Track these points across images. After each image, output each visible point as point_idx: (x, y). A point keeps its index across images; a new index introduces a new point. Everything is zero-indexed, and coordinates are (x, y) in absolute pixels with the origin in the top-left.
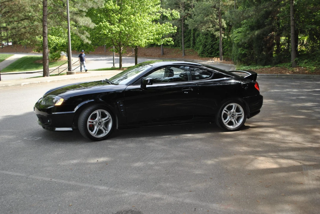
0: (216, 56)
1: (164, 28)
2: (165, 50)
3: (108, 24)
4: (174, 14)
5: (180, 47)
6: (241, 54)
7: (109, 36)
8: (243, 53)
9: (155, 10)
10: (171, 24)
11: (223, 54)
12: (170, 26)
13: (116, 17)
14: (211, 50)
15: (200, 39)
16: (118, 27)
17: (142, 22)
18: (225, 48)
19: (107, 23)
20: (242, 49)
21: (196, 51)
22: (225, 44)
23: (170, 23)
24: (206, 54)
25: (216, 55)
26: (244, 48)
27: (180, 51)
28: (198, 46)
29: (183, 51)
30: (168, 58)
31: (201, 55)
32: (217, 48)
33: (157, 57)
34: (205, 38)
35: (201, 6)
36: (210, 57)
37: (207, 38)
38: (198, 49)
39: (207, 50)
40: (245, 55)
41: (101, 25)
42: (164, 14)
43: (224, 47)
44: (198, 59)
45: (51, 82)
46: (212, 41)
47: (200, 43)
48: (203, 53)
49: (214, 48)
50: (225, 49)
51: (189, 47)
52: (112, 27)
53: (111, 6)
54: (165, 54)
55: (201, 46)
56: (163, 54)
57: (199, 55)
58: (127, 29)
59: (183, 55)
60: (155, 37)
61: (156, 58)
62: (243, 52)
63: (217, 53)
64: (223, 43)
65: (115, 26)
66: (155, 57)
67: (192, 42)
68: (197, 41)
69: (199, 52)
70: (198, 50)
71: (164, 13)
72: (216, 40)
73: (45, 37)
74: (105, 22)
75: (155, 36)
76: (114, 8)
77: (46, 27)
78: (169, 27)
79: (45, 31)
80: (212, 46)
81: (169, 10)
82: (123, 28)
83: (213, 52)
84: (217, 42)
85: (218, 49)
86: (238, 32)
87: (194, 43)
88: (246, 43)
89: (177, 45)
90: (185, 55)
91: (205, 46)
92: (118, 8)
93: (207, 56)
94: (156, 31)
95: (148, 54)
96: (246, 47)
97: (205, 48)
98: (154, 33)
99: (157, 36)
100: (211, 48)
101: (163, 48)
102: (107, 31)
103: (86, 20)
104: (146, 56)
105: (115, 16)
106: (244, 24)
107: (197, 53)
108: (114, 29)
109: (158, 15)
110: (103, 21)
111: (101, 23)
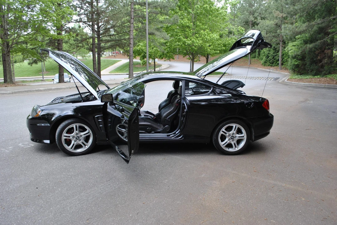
4: (240, 30)
5: (248, 58)
6: (294, 65)
8: (296, 64)
14: (273, 60)
18: (284, 59)
20: (296, 61)
21: (260, 61)
22: (285, 55)
24: (268, 63)
25: (277, 64)
26: (298, 59)
27: (247, 60)
28: (262, 57)
29: (249, 60)
31: (263, 64)
32: (277, 59)
36: (271, 66)
38: (262, 59)
39: (269, 61)
40: (297, 66)
42: (232, 29)
43: (284, 58)
44: (261, 68)
46: (274, 53)
47: (264, 54)
48: (265, 63)
49: (275, 59)
50: (285, 60)
51: (254, 57)
52: (185, 39)
55: (265, 57)
57: (262, 65)
59: (249, 64)
62: (296, 63)
63: (278, 63)
64: (283, 55)
68: (262, 52)
69: (262, 62)
70: (262, 60)
72: (278, 52)
73: (131, 47)
77: (132, 39)
80: (273, 57)
83: (274, 62)
84: (278, 54)
85: (278, 60)
86: (293, 46)
87: (259, 54)
88: (299, 56)
90: (250, 64)
91: (268, 57)
93: (269, 66)
96: (299, 58)
97: (267, 58)
100: (272, 59)
106: (299, 38)
107: (260, 62)
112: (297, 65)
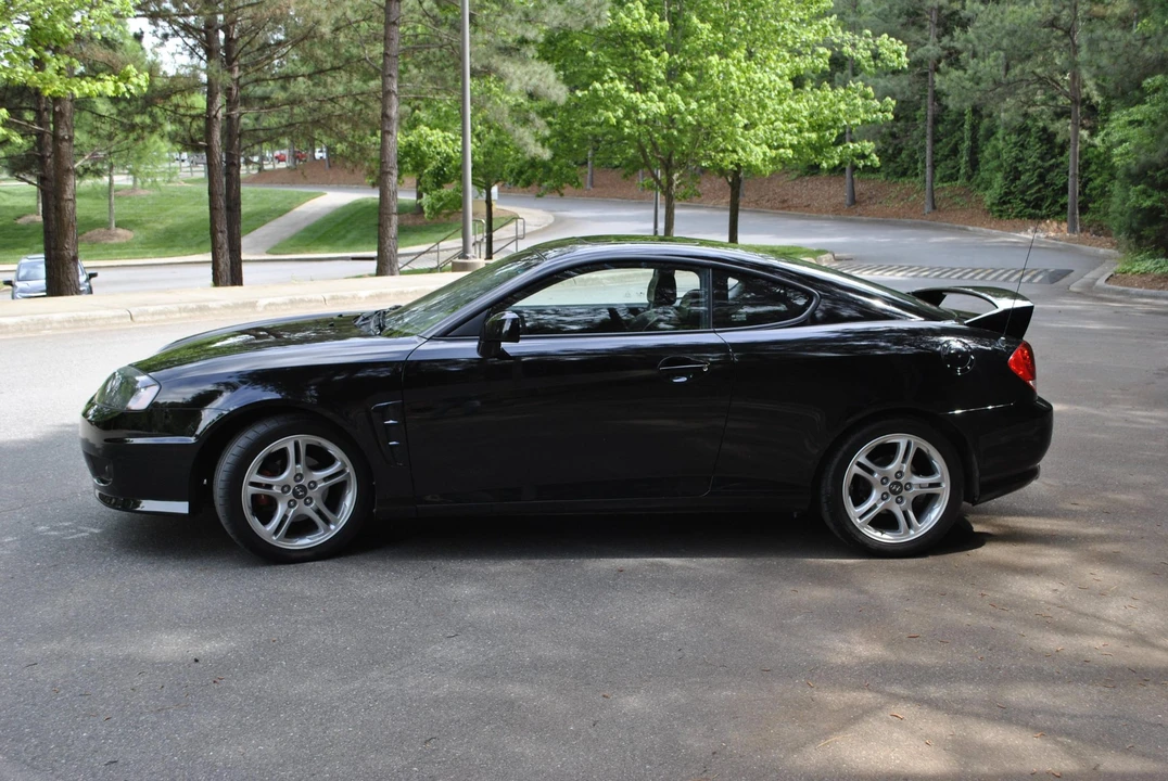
0: (1058, 213)
1: (843, 106)
2: (859, 187)
3: (621, 86)
4: (885, 51)
5: (920, 178)
6: (1138, 210)
7: (626, 130)
8: (1145, 205)
9: (808, 35)
10: (870, 90)
11: (1084, 209)
12: (865, 96)
13: (655, 60)
14: (1039, 191)
15: (995, 147)
16: (661, 98)
17: (749, 82)
18: (1091, 185)
19: (617, 82)
20: (1144, 192)
21: (979, 193)
22: (1093, 167)
23: (866, 86)
24: (1018, 205)
25: (1058, 209)
26: (1154, 185)
27: (917, 192)
28: (986, 175)
29: (928, 192)
30: (870, 218)
31: (995, 208)
32: (1060, 182)
33: (827, 212)
34: (1015, 144)
35: (998, 19)
36: (1031, 217)
37: (1022, 145)
38: (988, 185)
39: (1023, 193)
40: (1152, 215)
41: (595, 90)
42: (847, 50)
43: (1090, 180)
44: (982, 225)
45: (371, 296)
46: (1042, 158)
47: (995, 163)
48: (1004, 203)
49: (1047, 186)
50: (1095, 189)
51: (952, 177)
52: (636, 97)
53: (637, 20)
54: (860, 203)
55: (1000, 175)
56: (854, 201)
57: (990, 211)
58: (694, 105)
59: (928, 208)
60: (804, 138)
61: (825, 216)
62: (1147, 203)
63: (1062, 202)
64: (1085, 165)
65: (651, 94)
66: (819, 211)
67: (966, 158)
68: (986, 154)
69: (989, 197)
70: (986, 189)
71: (845, 49)
72: (1061, 154)
73: (389, 133)
74: (612, 79)
75: (806, 134)
76: (647, 28)
77: (393, 97)
78: (859, 101)
79: (388, 112)
80: (1042, 178)
81: (867, 36)
82: (680, 102)
83: (1042, 199)
84: (1061, 159)
85: (1064, 190)
86: (1131, 123)
87: (974, 164)
88: (1158, 168)
89: (907, 169)
90: (934, 207)
91: (1014, 175)
92: (661, 28)
93: (1019, 215)
94: (812, 115)
95: (796, 201)
96: (1159, 181)
97: (1013, 181)
98: (803, 123)
99: (814, 136)
100: (1036, 183)
101: (852, 179)
102: (620, 113)
103: (535, 72)
104: (789, 208)
105: (651, 58)
106: (1156, 90)
107: (980, 201)
108: (643, 106)
109: (820, 56)
110: (606, 77)
111: (597, 85)
112: (1152, 209)
